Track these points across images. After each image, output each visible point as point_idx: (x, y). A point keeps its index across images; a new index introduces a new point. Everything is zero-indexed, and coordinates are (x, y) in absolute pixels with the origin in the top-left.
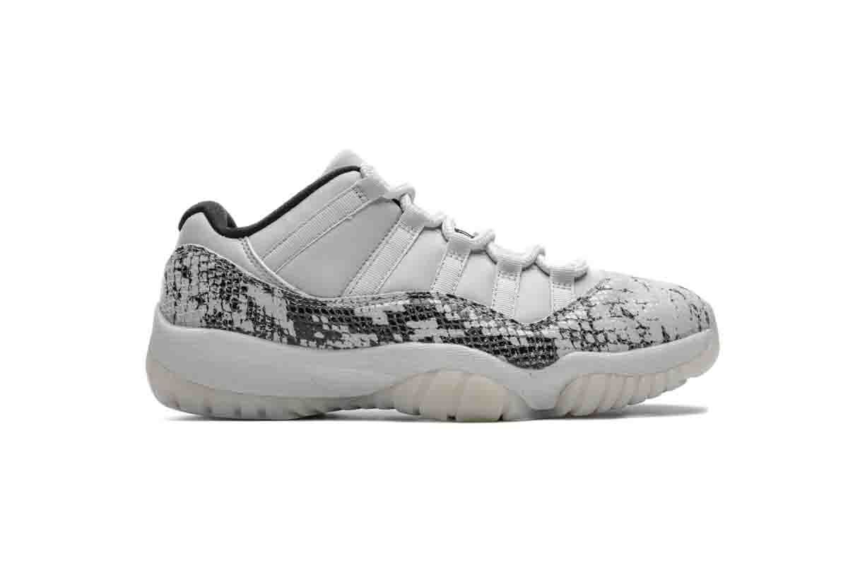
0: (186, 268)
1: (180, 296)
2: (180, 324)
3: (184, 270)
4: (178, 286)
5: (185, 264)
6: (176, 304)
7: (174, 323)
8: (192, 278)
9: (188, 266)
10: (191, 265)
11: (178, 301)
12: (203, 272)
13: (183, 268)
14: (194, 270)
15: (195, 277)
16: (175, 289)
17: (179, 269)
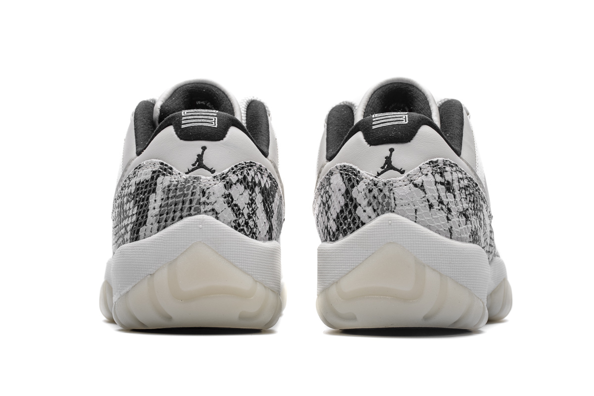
0: (448, 183)
1: (449, 210)
2: (457, 239)
3: (447, 184)
4: (445, 201)
5: (447, 178)
6: (448, 219)
7: (451, 238)
8: (455, 193)
9: (451, 181)
10: (453, 180)
11: (449, 216)
12: (462, 188)
13: (446, 182)
14: (456, 185)
15: (457, 193)
16: (441, 202)
17: (442, 184)
